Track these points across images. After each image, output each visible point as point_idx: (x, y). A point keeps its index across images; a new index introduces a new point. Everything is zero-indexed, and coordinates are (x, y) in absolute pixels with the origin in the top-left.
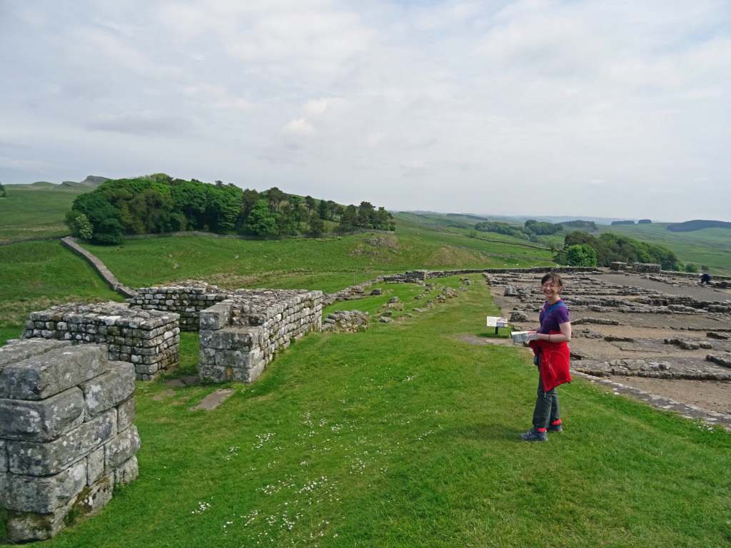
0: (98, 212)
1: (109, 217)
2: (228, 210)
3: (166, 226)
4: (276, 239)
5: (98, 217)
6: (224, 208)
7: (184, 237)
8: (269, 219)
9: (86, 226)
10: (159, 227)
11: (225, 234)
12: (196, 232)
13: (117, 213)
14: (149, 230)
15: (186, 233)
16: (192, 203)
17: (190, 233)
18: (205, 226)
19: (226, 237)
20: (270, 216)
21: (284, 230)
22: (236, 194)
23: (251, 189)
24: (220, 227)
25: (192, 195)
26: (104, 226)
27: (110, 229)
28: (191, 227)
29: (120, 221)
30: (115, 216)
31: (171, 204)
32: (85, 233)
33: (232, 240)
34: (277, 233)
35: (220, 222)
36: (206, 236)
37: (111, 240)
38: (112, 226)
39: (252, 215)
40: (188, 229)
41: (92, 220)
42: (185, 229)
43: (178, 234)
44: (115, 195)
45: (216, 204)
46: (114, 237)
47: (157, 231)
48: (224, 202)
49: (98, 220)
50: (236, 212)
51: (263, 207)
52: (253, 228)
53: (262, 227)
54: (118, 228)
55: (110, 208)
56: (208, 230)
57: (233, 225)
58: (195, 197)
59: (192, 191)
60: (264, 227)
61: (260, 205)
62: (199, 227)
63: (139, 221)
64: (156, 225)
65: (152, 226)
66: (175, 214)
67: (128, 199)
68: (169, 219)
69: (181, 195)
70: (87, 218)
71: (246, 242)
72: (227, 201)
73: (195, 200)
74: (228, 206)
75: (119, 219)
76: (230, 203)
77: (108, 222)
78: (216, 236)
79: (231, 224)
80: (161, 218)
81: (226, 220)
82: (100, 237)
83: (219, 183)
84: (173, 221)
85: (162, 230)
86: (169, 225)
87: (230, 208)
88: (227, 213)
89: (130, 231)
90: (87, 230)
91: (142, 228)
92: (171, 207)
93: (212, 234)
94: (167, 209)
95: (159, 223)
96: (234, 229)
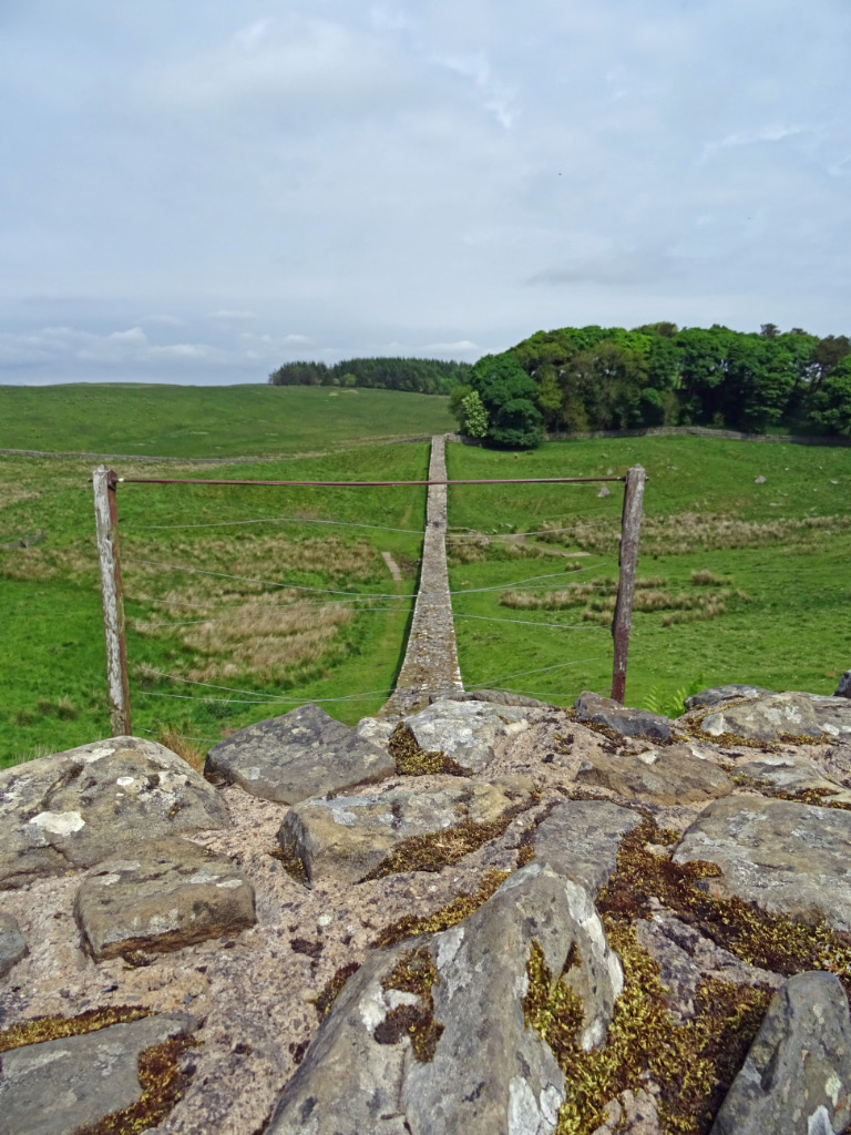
0: (501, 388)
1: (515, 396)
2: (768, 379)
3: (632, 417)
5: (498, 396)
6: (763, 378)
7: (669, 437)
9: (475, 413)
10: (617, 417)
11: (757, 433)
12: (699, 429)
13: (531, 388)
14: (594, 423)
15: (674, 431)
16: (693, 368)
17: (683, 431)
18: (717, 416)
19: (761, 439)
22: (798, 346)
23: (837, 336)
24: (748, 416)
25: (695, 353)
26: (505, 414)
27: (517, 420)
28: (688, 419)
29: (538, 406)
30: (527, 395)
31: (644, 371)
32: (473, 426)
33: (772, 447)
35: (750, 406)
36: (712, 436)
37: (515, 440)
38: (518, 415)
39: (825, 390)
40: (681, 423)
41: (488, 404)
42: (675, 422)
43: (657, 432)
44: (536, 357)
45: (744, 369)
46: (522, 435)
47: (613, 427)
48: (761, 363)
49: (497, 402)
50: (787, 383)
52: (825, 418)
54: (531, 417)
55: (523, 380)
56: (721, 423)
57: (778, 412)
58: (701, 356)
59: (697, 345)
62: (704, 419)
63: (577, 405)
64: (613, 413)
65: (605, 414)
66: (650, 392)
67: (558, 363)
68: (636, 401)
70: (480, 398)
71: (802, 450)
72: (769, 360)
73: (701, 362)
74: (770, 370)
75: (535, 400)
76: (775, 363)
77: (512, 406)
78: (738, 436)
79: (772, 411)
80: (622, 399)
81: (762, 401)
82: (498, 434)
83: (770, 329)
84: (645, 404)
85: (622, 423)
86: (638, 412)
87: (773, 375)
88: (765, 387)
89: (557, 425)
90: (479, 421)
91: (581, 420)
92: (644, 376)
93: (730, 433)
94: (634, 380)
95: (617, 410)
96: (782, 423)
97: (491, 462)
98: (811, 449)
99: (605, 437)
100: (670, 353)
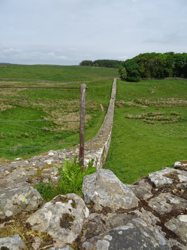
0: (131, 67)
1: (134, 69)
3: (161, 75)
5: (130, 69)
7: (170, 80)
9: (124, 73)
10: (158, 75)
13: (138, 67)
14: (152, 76)
15: (171, 78)
16: (177, 63)
17: (173, 78)
18: (182, 75)
25: (178, 59)
26: (131, 73)
27: (134, 75)
28: (175, 75)
29: (139, 72)
30: (137, 69)
31: (165, 64)
32: (124, 76)
37: (133, 79)
38: (134, 73)
40: (173, 76)
41: (127, 71)
42: (172, 76)
43: (167, 78)
44: (139, 60)
46: (135, 78)
49: (129, 70)
54: (137, 74)
55: (136, 65)
56: (183, 77)
58: (180, 60)
59: (179, 58)
63: (148, 72)
64: (157, 73)
65: (155, 74)
66: (166, 69)
67: (145, 61)
68: (163, 71)
70: (126, 70)
73: (179, 62)
75: (138, 70)
77: (133, 71)
82: (129, 78)
84: (165, 71)
85: (159, 76)
86: (163, 73)
89: (143, 76)
90: (125, 75)
91: (149, 75)
92: (165, 65)
93: (185, 79)
94: (162, 66)
95: (158, 73)
97: (127, 85)
99: (155, 79)
100: (172, 59)
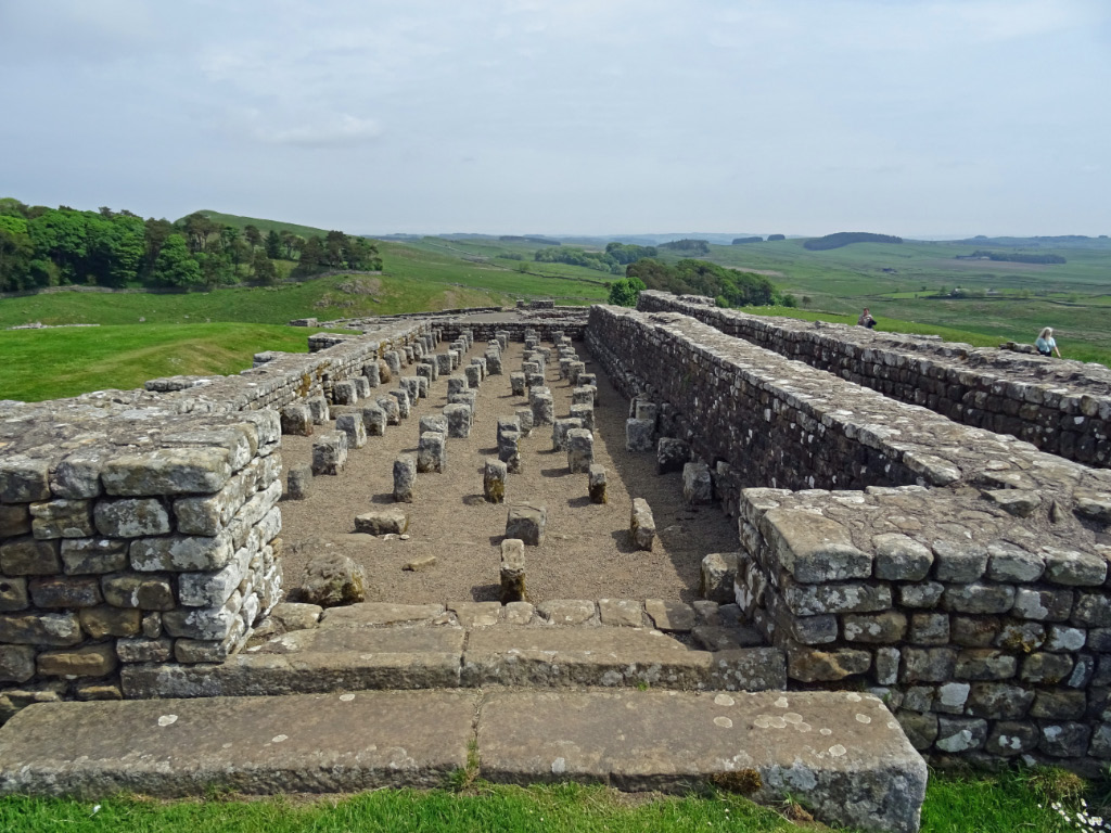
2: (123, 251)
4: (202, 291)
6: (117, 250)
8: (189, 262)
11: (122, 287)
12: (76, 286)
19: (125, 291)
20: (189, 258)
21: (214, 277)
22: (134, 227)
23: (157, 219)
24: (114, 277)
33: (134, 296)
34: (204, 281)
35: (113, 270)
36: (91, 291)
39: (162, 258)
45: (102, 244)
48: (114, 240)
50: (136, 254)
51: (177, 245)
52: (166, 276)
53: (179, 275)
57: (133, 273)
60: (182, 274)
61: (172, 242)
62: (80, 279)
69: (45, 233)
71: (157, 298)
72: (120, 239)
74: (123, 245)
76: (124, 240)
78: (110, 290)
79: (130, 272)
80: (16, 268)
81: (122, 266)
83: (106, 210)
87: (125, 248)
88: (122, 257)
96: (136, 279)
98: (163, 297)
